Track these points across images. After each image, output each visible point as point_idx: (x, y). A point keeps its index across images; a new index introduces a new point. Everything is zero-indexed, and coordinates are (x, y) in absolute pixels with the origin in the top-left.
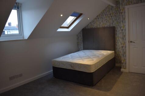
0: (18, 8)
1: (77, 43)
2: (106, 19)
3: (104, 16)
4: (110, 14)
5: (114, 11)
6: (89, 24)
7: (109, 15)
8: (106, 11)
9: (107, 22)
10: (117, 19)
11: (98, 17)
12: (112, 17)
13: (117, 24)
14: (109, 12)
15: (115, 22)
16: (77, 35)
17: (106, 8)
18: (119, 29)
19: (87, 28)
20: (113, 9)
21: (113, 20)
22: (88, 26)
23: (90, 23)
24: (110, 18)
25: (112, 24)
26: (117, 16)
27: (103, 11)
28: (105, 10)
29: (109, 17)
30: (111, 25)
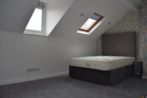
0: (43, 8)
1: (96, 49)
2: (127, 25)
3: (126, 21)
4: (132, 19)
5: (135, 16)
6: (109, 30)
7: (130, 20)
8: (128, 16)
9: (128, 27)
10: (139, 23)
11: (119, 22)
12: (133, 22)
13: (139, 29)
14: (130, 18)
15: (137, 27)
16: (97, 41)
17: (128, 13)
18: (141, 34)
19: (107, 33)
20: (134, 14)
21: (135, 25)
22: (108, 32)
23: (111, 28)
24: (132, 23)
25: (134, 29)
26: (139, 21)
27: (124, 16)
28: (126, 15)
29: (130, 22)
30: (133, 31)
